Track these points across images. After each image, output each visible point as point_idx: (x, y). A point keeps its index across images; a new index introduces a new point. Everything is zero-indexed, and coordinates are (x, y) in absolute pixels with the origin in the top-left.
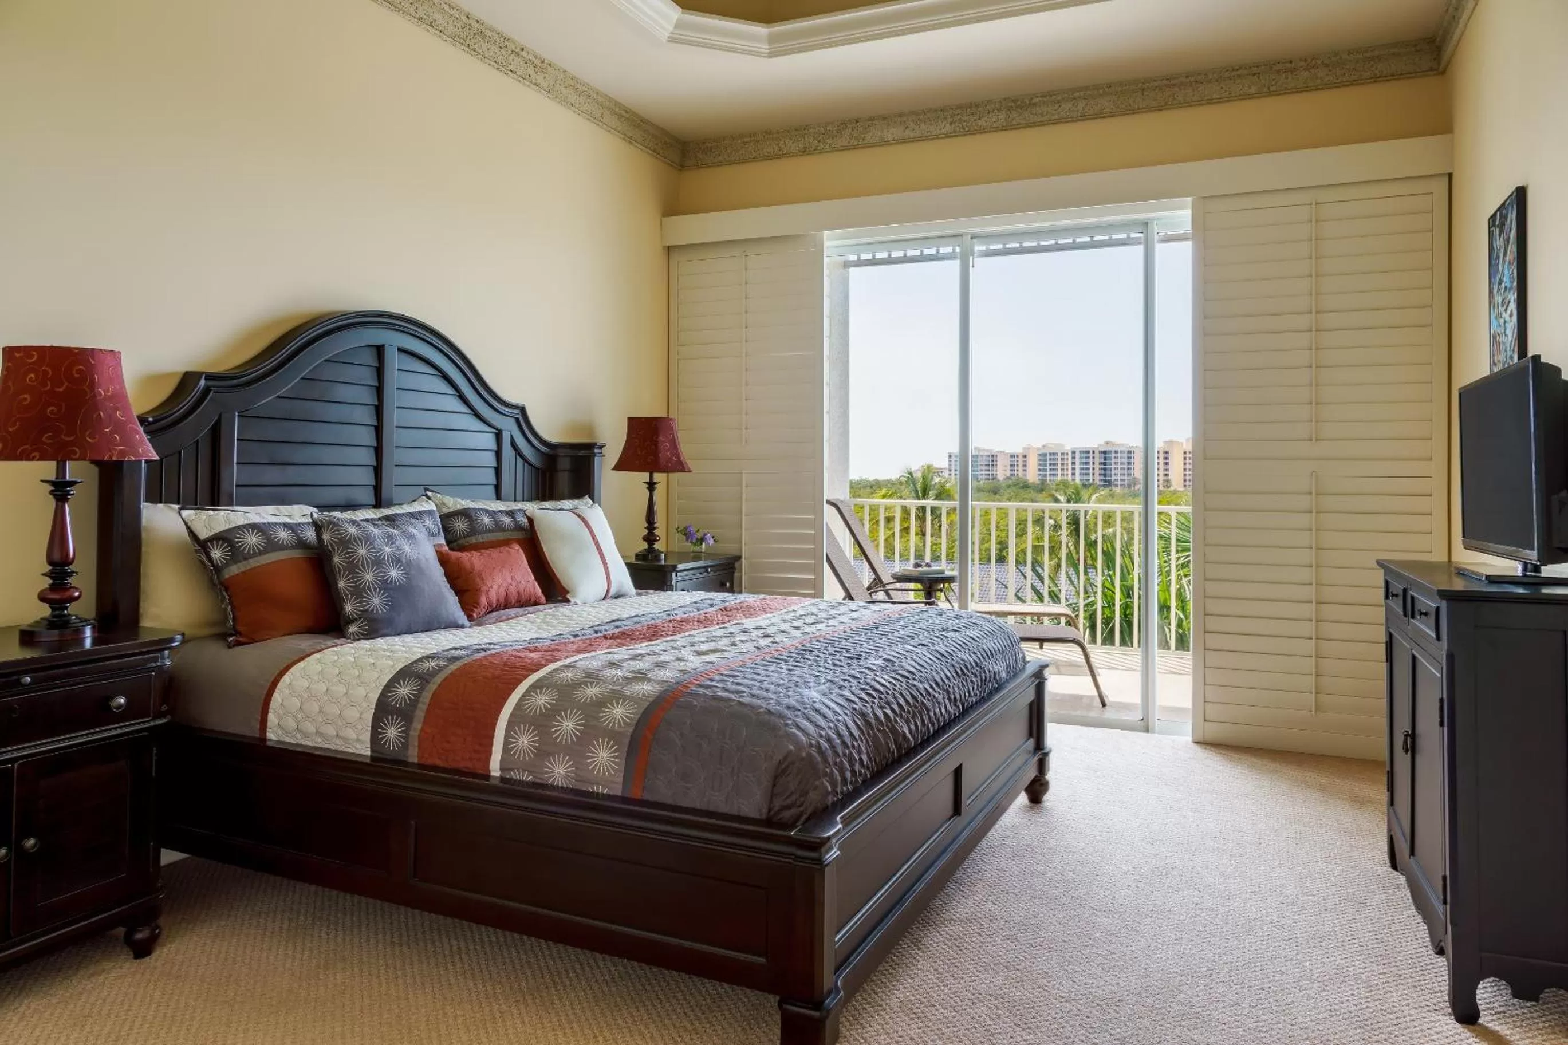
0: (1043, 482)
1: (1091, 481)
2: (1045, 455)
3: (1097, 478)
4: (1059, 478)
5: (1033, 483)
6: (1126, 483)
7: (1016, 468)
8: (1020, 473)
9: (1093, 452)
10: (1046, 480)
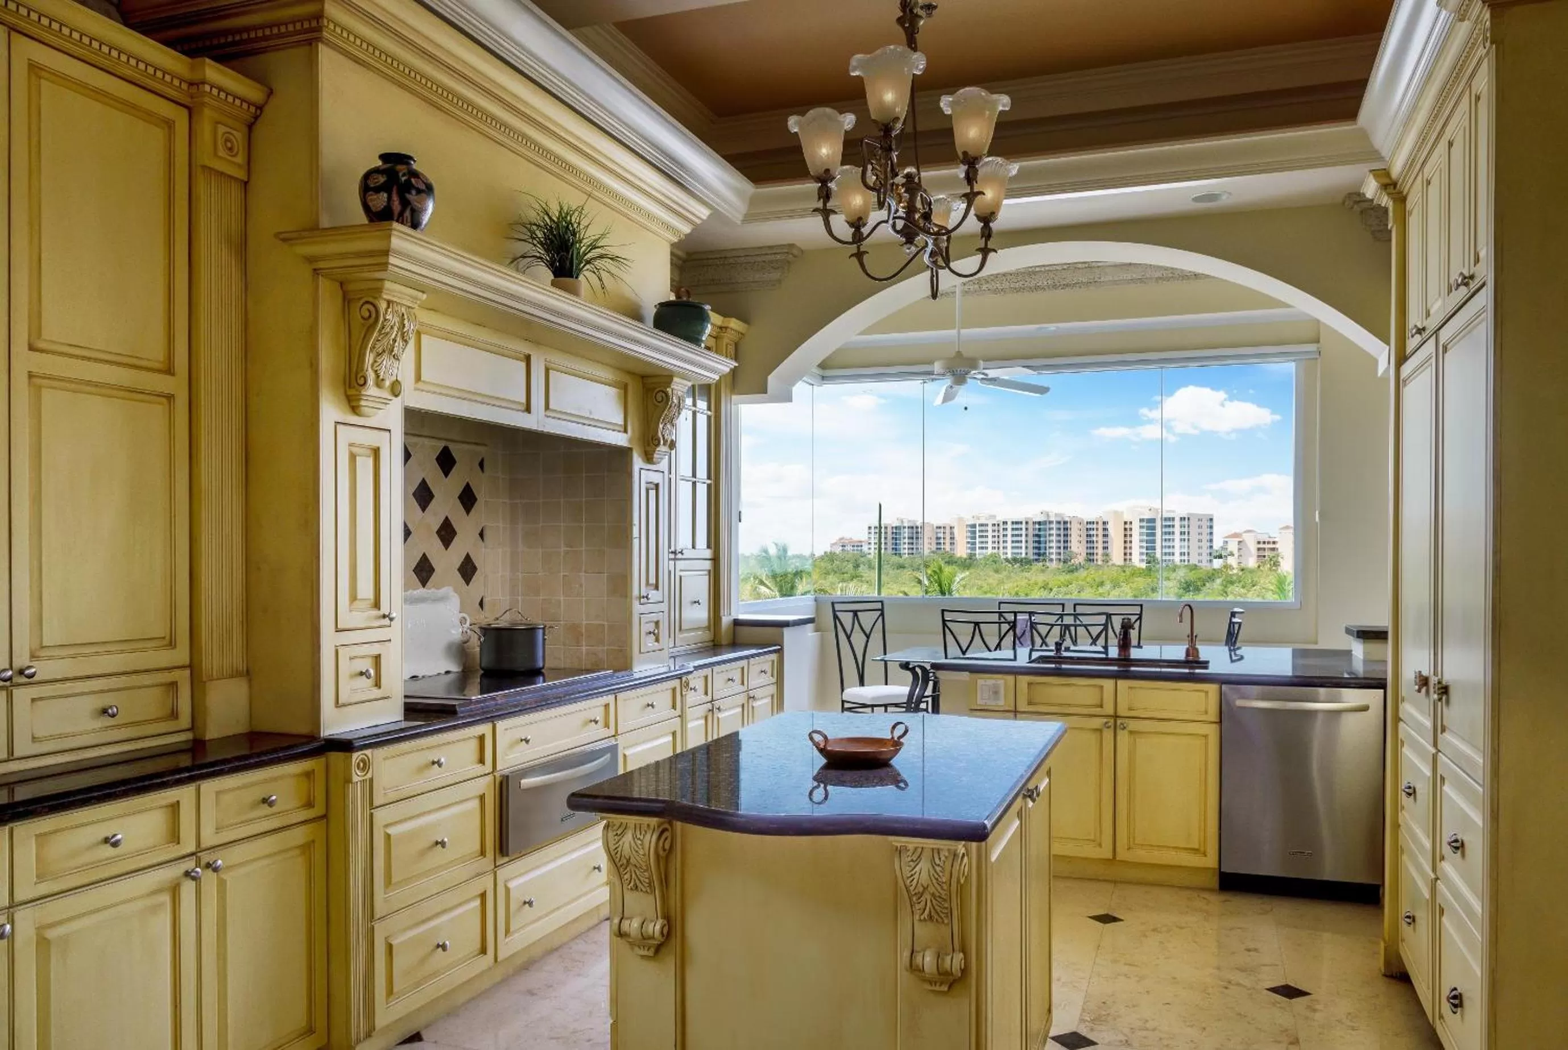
0: (971, 557)
1: (1023, 555)
2: (974, 526)
3: (1031, 551)
4: (990, 551)
5: (961, 558)
6: (1062, 557)
7: (942, 541)
8: (948, 547)
9: (1027, 523)
10: (975, 555)
